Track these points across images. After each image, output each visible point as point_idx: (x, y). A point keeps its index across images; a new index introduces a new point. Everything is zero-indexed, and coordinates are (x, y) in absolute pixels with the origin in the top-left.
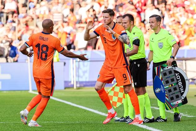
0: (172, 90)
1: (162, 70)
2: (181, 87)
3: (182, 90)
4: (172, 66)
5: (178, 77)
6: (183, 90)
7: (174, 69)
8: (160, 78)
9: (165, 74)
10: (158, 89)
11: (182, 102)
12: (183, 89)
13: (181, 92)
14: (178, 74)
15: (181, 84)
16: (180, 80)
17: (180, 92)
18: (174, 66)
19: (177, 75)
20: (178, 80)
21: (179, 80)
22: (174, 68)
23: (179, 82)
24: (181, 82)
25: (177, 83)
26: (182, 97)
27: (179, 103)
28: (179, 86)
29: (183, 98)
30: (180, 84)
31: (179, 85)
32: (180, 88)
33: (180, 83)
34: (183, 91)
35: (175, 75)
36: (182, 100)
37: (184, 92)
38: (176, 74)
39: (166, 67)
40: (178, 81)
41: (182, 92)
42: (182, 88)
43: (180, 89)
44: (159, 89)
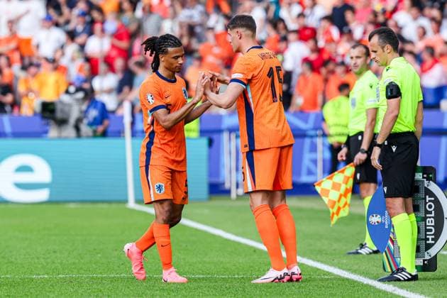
3: (430, 237)
4: (423, 178)
6: (432, 239)
7: (426, 186)
10: (376, 216)
19: (430, 201)
21: (431, 213)
22: (426, 182)
29: (427, 257)
32: (428, 233)
35: (425, 199)
36: (424, 261)
38: (428, 199)
43: (426, 235)
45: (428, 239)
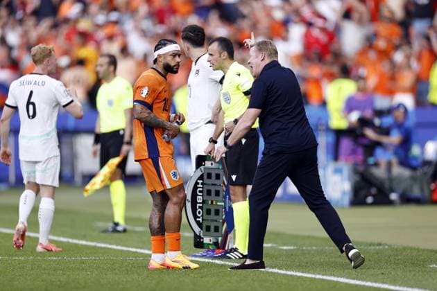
0: (213, 193)
1: (220, 239)
2: (200, 192)
3: (200, 185)
4: (203, 238)
5: (199, 213)
6: (198, 184)
7: (202, 232)
8: (225, 225)
9: (217, 229)
11: (206, 162)
14: (198, 219)
15: (198, 197)
16: (198, 205)
17: (203, 181)
18: (200, 237)
21: (200, 207)
22: (202, 235)
23: (200, 203)
24: (198, 201)
25: (204, 202)
26: (203, 172)
27: (210, 162)
28: (203, 196)
29: (202, 167)
33: (199, 199)
35: (203, 220)
36: (204, 165)
38: (200, 220)
39: (211, 242)
40: (202, 205)
41: (200, 182)
42: (199, 189)
43: (203, 188)
45: (202, 184)
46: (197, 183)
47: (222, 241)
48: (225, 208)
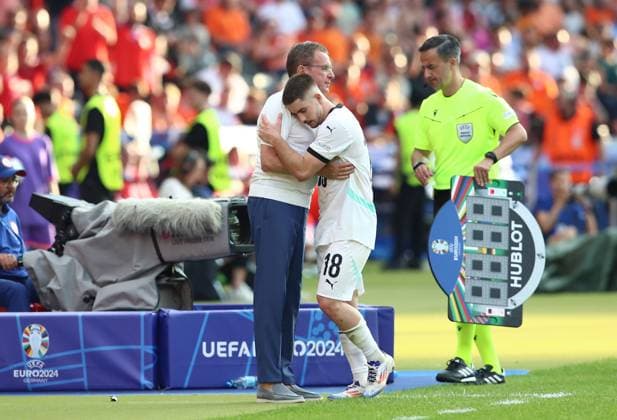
0: (486, 266)
1: (472, 192)
2: (517, 270)
5: (517, 237)
8: (460, 215)
9: (478, 209)
11: (503, 315)
12: (520, 279)
13: (512, 285)
14: (520, 226)
15: (520, 261)
16: (520, 248)
17: (509, 286)
18: (515, 198)
20: (512, 244)
23: (516, 251)
24: (520, 254)
25: (508, 253)
26: (509, 300)
27: (493, 314)
28: (510, 262)
30: (516, 261)
31: (512, 260)
33: (517, 258)
34: (520, 286)
37: (519, 290)
39: (489, 189)
40: (513, 248)
41: (515, 285)
42: (518, 273)
44: (445, 243)
46: (523, 282)
47: (467, 189)
48: (461, 240)
